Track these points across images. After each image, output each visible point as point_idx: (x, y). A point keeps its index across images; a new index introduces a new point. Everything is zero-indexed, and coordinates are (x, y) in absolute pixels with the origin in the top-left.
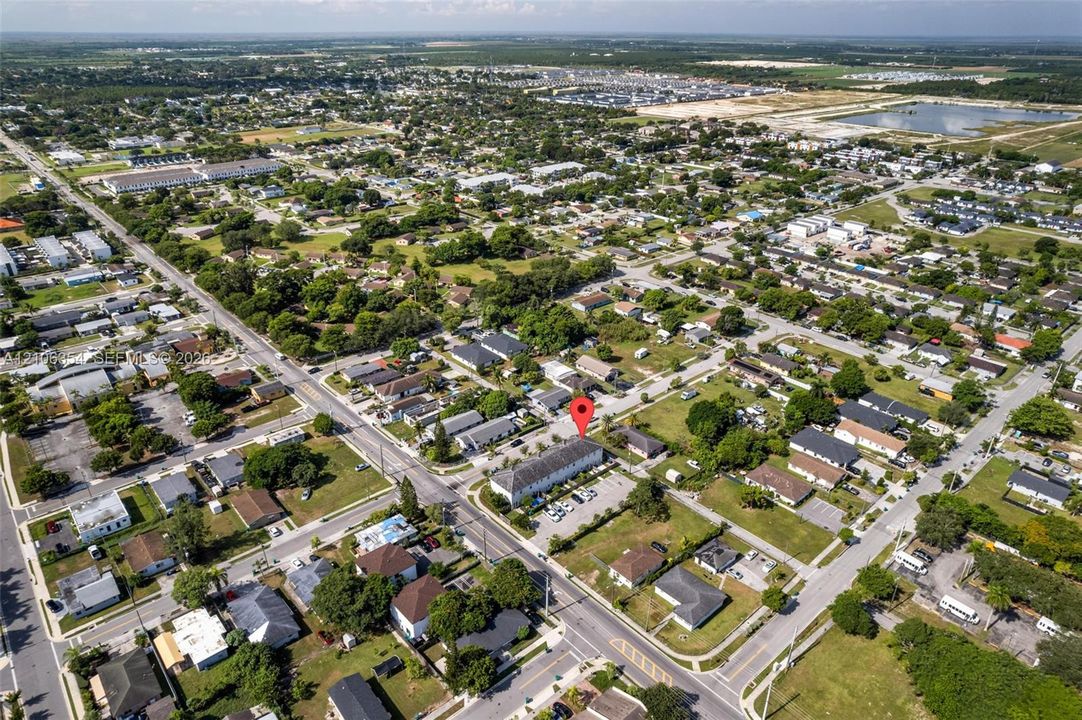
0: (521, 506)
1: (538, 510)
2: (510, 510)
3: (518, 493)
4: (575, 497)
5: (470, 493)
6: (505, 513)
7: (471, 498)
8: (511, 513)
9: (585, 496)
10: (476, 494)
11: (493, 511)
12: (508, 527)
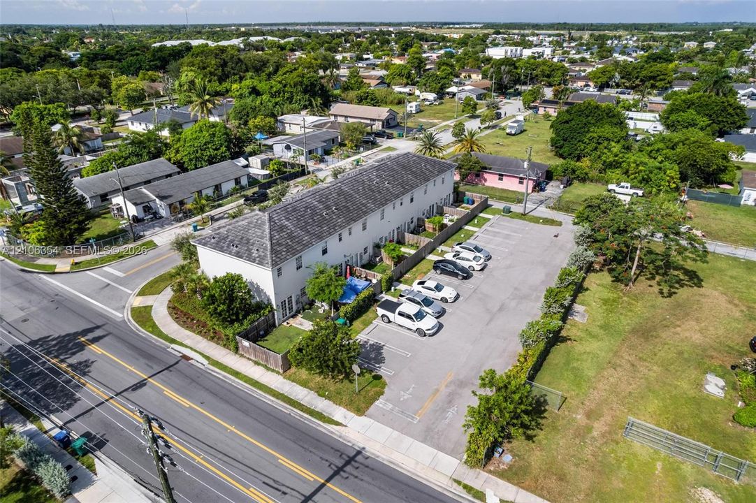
0: (305, 307)
1: (361, 310)
2: (270, 327)
3: (289, 267)
4: (440, 266)
5: (138, 302)
6: (256, 336)
7: (143, 315)
8: (276, 333)
9: (468, 259)
10: (160, 305)
11: (215, 337)
12: (275, 381)
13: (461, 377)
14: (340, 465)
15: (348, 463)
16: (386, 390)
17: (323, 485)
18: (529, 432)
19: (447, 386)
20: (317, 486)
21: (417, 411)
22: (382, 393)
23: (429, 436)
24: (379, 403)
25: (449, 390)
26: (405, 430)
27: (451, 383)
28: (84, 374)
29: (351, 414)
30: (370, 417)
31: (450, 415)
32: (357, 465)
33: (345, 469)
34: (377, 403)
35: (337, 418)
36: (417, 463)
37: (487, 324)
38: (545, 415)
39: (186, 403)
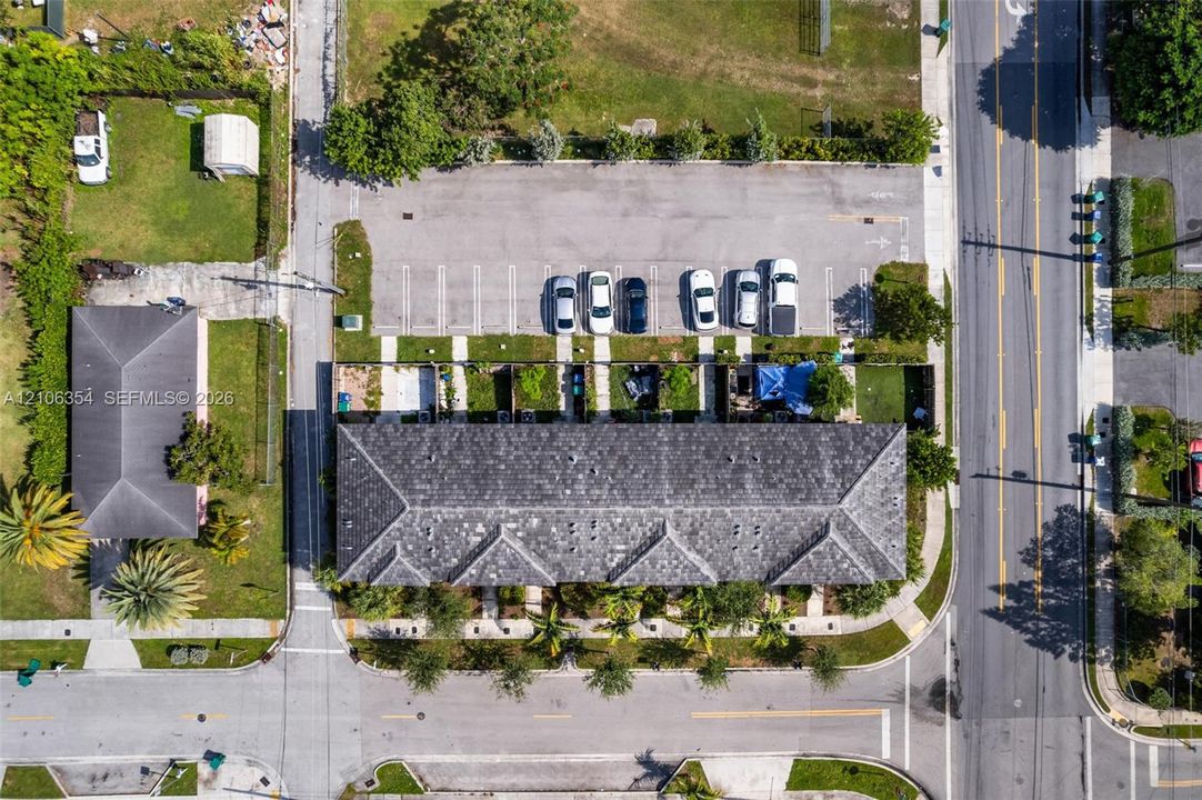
13: (830, 207)
14: (986, 248)
15: (982, 244)
16: (888, 262)
17: (1002, 247)
18: (864, 128)
19: (850, 214)
20: (1005, 251)
21: (894, 223)
22: (894, 263)
23: (915, 200)
24: (905, 259)
25: (854, 210)
26: (918, 222)
27: (843, 213)
28: (1037, 539)
29: (931, 274)
30: (923, 257)
31: (883, 195)
32: (967, 236)
33: (987, 242)
34: (906, 260)
35: (941, 282)
36: (944, 196)
37: (726, 218)
38: (836, 121)
39: (1002, 415)
